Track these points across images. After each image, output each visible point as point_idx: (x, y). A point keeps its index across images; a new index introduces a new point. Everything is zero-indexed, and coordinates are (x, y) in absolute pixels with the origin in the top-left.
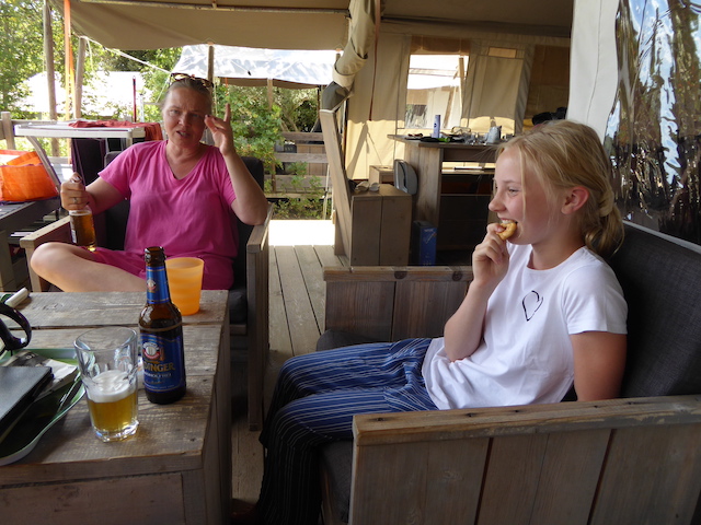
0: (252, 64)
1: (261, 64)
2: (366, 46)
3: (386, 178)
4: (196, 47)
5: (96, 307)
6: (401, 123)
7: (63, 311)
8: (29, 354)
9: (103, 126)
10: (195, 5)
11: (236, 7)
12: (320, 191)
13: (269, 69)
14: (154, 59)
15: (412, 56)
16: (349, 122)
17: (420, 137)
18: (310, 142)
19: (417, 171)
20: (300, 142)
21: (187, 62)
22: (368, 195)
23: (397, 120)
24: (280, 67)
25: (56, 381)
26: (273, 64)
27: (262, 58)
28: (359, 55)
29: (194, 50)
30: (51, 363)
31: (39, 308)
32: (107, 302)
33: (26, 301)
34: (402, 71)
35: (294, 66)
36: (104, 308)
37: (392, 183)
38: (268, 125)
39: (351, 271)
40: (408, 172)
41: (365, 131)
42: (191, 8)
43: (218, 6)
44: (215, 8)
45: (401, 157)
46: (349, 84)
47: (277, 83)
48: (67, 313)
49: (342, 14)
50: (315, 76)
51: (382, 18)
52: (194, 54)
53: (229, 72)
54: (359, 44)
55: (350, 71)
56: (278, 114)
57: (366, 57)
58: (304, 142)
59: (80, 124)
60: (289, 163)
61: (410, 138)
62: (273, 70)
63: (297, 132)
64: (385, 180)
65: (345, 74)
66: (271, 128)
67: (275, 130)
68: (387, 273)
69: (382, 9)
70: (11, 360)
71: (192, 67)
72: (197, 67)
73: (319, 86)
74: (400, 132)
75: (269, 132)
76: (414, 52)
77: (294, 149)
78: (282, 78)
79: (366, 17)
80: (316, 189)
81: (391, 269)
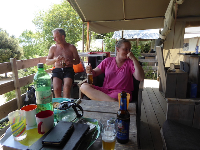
0: (133, 34)
1: (135, 34)
2: (171, 26)
3: (177, 67)
4: (118, 31)
5: (98, 105)
6: (181, 49)
7: (89, 106)
8: (83, 119)
9: (96, 53)
10: (119, 20)
11: (130, 19)
12: (152, 71)
13: (138, 36)
14: (106, 35)
15: (186, 28)
16: (164, 50)
17: (190, 54)
18: (149, 56)
19: (189, 65)
20: (146, 56)
21: (115, 35)
22: (172, 72)
23: (180, 48)
24: (141, 35)
25: (90, 129)
26: (139, 34)
27: (136, 33)
28: (169, 29)
29: (117, 32)
30: (88, 123)
31: (83, 104)
32: (101, 104)
33: (80, 102)
34: (183, 33)
35: (145, 34)
36: (100, 106)
37: (179, 69)
38: (137, 51)
39: (177, 100)
40: (185, 65)
41: (169, 52)
42: (118, 21)
43: (126, 20)
44: (125, 20)
45: (182, 60)
46: (165, 38)
47: (140, 39)
48: (91, 107)
49: (162, 18)
50: (152, 37)
51: (177, 17)
52: (117, 33)
53: (127, 37)
54: (169, 26)
55: (165, 34)
56: (140, 48)
57: (171, 30)
58: (147, 56)
59: (91, 53)
60: (143, 62)
61: (186, 54)
62: (139, 36)
63: (144, 53)
64: (176, 68)
65: (164, 35)
66: (138, 52)
67: (139, 53)
68: (192, 102)
69: (177, 14)
70: (78, 121)
71: (117, 37)
72: (118, 37)
73: (151, 40)
74: (181, 52)
75: (137, 53)
76: (187, 27)
77: (144, 58)
78: (142, 38)
79: (172, 17)
80: (150, 70)
81: (192, 100)
